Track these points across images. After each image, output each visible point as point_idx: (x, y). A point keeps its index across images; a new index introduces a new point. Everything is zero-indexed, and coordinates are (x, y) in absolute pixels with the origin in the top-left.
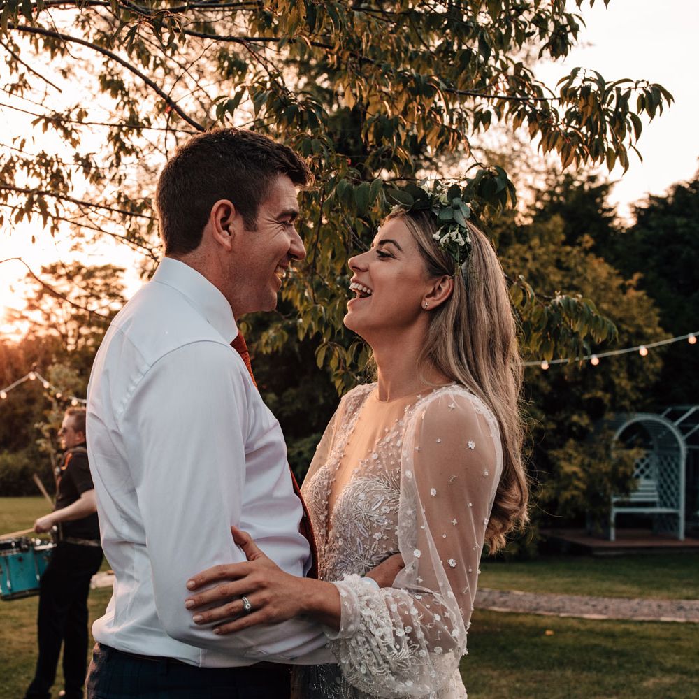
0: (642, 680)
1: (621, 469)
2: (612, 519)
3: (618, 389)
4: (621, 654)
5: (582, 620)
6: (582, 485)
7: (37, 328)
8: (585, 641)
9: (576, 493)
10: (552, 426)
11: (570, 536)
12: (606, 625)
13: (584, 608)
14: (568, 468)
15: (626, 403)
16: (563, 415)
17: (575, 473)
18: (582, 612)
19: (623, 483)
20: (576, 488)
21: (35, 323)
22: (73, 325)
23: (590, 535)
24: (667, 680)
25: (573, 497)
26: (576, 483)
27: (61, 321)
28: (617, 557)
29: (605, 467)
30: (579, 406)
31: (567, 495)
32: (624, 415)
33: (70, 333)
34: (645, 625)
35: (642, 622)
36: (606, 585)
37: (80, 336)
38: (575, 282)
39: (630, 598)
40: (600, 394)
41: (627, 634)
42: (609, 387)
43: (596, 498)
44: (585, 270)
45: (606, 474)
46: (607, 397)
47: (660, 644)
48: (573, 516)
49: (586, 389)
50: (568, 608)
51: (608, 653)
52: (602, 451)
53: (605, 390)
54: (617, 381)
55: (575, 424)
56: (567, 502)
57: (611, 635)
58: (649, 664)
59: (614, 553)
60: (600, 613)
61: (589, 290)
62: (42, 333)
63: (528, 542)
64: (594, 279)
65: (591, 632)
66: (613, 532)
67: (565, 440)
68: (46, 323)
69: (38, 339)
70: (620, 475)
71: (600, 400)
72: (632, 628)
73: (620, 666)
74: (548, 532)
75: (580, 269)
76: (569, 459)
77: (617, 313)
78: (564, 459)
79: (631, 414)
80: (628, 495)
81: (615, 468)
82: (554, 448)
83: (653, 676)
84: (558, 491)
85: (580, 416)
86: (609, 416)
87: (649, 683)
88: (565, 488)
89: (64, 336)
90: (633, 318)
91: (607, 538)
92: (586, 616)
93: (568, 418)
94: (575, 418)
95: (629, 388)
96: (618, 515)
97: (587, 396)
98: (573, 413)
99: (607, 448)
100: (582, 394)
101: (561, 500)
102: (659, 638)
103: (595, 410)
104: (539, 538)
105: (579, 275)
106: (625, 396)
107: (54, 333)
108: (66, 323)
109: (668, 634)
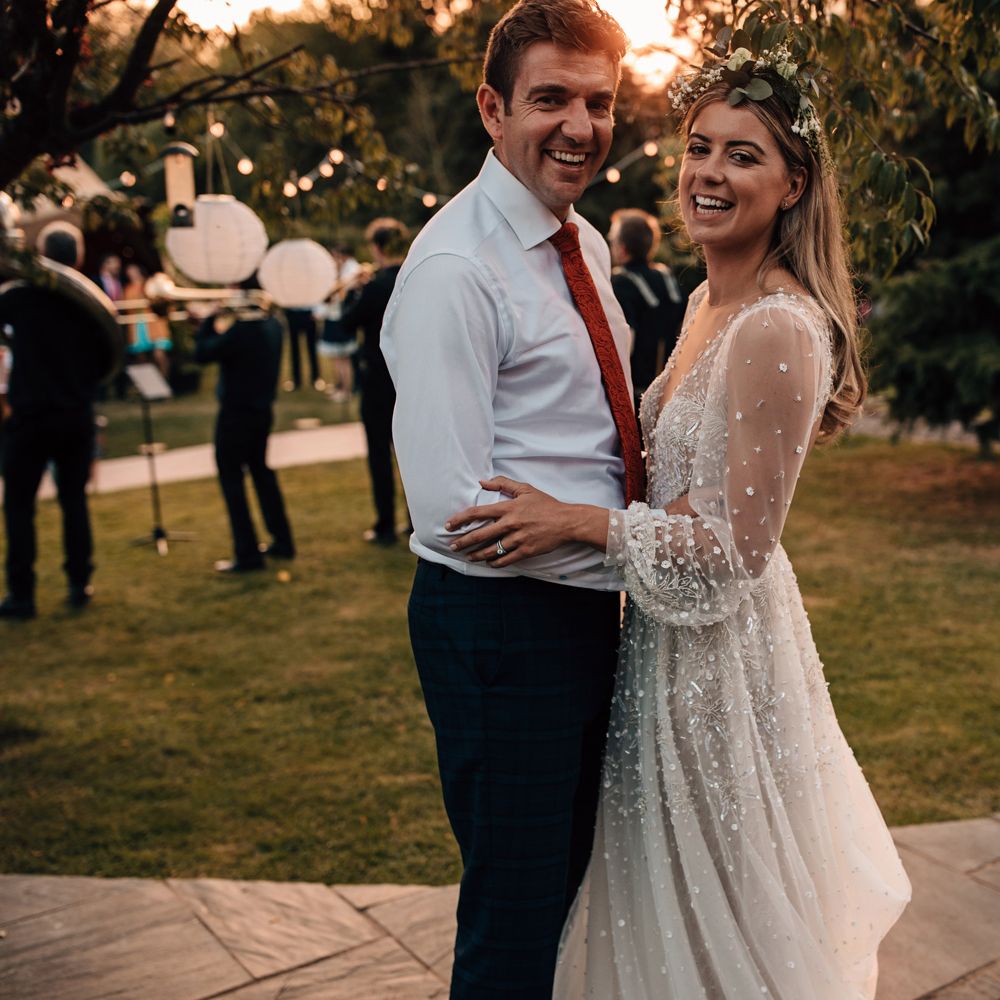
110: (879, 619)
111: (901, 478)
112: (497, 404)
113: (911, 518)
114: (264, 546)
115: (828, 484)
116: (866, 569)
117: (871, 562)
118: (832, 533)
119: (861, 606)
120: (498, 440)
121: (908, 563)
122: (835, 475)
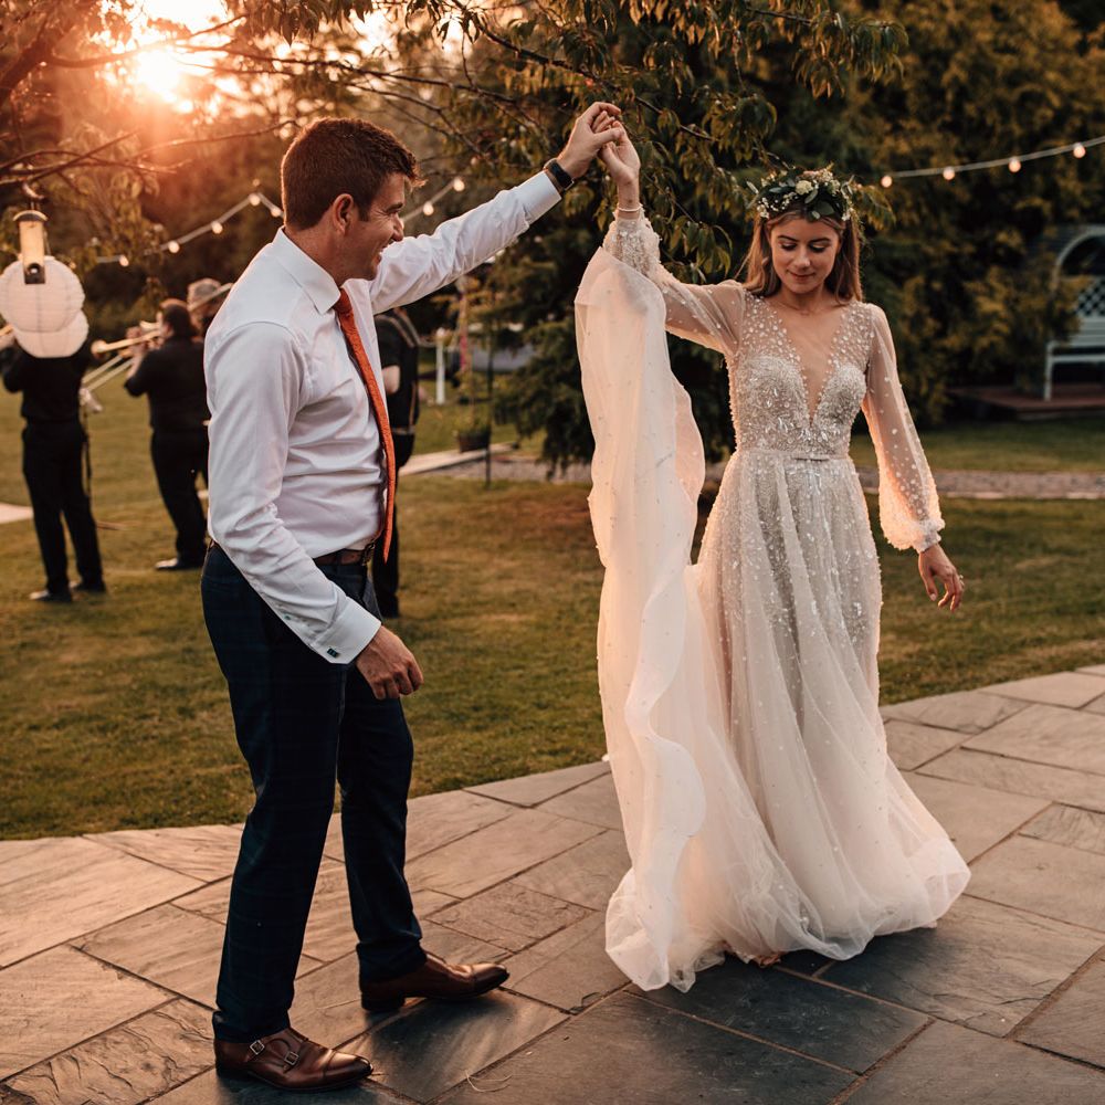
0: (1016, 561)
1: (1058, 305)
2: (1048, 373)
3: (1063, 195)
4: (1004, 536)
5: (972, 500)
6: (1004, 329)
7: (232, 104)
8: (966, 523)
9: (995, 338)
10: (969, 249)
11: (991, 396)
12: (999, 506)
13: (979, 486)
14: (987, 306)
15: (1074, 213)
16: (987, 233)
17: (995, 314)
18: (976, 490)
19: (1061, 324)
20: (997, 332)
21: (229, 97)
22: (286, 97)
23: (1020, 393)
24: (1045, 561)
25: (992, 345)
26: (998, 325)
27: (269, 92)
28: (1049, 421)
29: (1038, 303)
30: (1010, 219)
31: (984, 342)
32: (1071, 229)
33: (283, 110)
34: (1049, 504)
35: (1044, 501)
36: (1020, 458)
37: (299, 114)
38: (1012, 42)
39: (1041, 473)
40: (1037, 202)
41: (1022, 514)
42: (1051, 192)
43: (1024, 345)
44: (1029, 20)
45: (1039, 312)
46: (1047, 207)
47: (1055, 524)
48: (992, 369)
49: (1020, 194)
50: (960, 486)
51: (989, 535)
52: (1036, 282)
53: (1046, 196)
54: (1062, 183)
55: (1001, 245)
56: (984, 351)
57: (1001, 516)
58: (1032, 546)
59: (1043, 416)
60: (999, 491)
61: (1032, 51)
62: (241, 111)
63: (930, 405)
64: (1041, 35)
65: (980, 514)
66: (1048, 390)
67: (987, 266)
68: (245, 96)
69: (236, 122)
70: (1056, 313)
71: (1037, 211)
72: (1030, 507)
73: (997, 548)
74: (960, 392)
75: (1022, 19)
76: (991, 293)
77: (1066, 86)
78: (984, 294)
79: (1082, 227)
80: (1066, 339)
81: (1050, 305)
82: (970, 278)
83: (1031, 557)
84: (973, 336)
85: (1009, 233)
86: (1051, 232)
87: (1023, 565)
88: (983, 333)
89: (275, 115)
90: (1091, 91)
91: (1039, 396)
92: (980, 495)
93: (994, 236)
94: (1002, 237)
95: (1078, 192)
96: (1058, 367)
97: (1020, 205)
98: (1000, 229)
99: (1045, 277)
100: (1014, 202)
101: (977, 349)
102: (1057, 518)
103: (1031, 225)
104: (945, 400)
105: (1021, 29)
106: (1073, 203)
107: (259, 110)
108: (276, 94)
109: (1070, 513)
110: (578, 627)
111: (555, 516)
112: (293, 432)
113: (575, 547)
114: (73, 584)
115: (486, 524)
116: (552, 590)
117: (554, 585)
118: (507, 564)
119: (559, 618)
120: (292, 459)
121: (587, 584)
122: (489, 515)
